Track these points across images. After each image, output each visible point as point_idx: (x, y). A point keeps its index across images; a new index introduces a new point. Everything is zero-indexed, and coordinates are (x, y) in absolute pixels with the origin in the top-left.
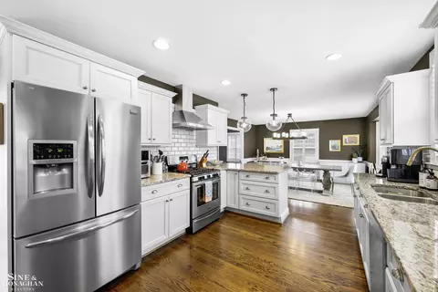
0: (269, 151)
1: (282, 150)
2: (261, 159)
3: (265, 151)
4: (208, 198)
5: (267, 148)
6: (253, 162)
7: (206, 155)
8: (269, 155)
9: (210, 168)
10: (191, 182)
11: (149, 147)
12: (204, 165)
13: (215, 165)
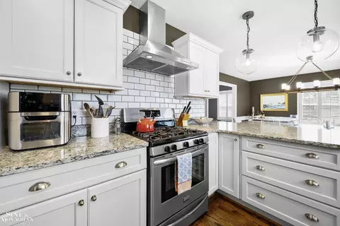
0: (266, 109)
1: (286, 108)
2: (258, 117)
3: (262, 109)
4: (184, 184)
5: (265, 106)
6: (247, 121)
7: (187, 109)
8: (268, 114)
9: (194, 128)
10: (149, 157)
11: (62, 87)
12: (185, 123)
13: (200, 124)
